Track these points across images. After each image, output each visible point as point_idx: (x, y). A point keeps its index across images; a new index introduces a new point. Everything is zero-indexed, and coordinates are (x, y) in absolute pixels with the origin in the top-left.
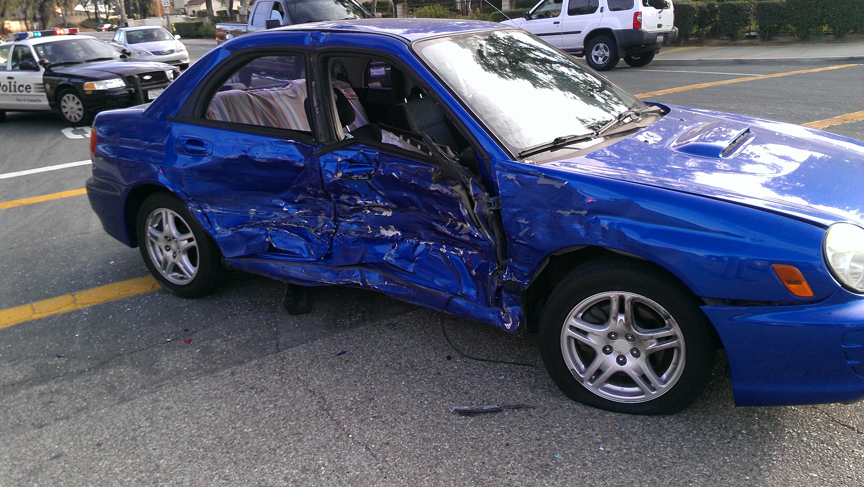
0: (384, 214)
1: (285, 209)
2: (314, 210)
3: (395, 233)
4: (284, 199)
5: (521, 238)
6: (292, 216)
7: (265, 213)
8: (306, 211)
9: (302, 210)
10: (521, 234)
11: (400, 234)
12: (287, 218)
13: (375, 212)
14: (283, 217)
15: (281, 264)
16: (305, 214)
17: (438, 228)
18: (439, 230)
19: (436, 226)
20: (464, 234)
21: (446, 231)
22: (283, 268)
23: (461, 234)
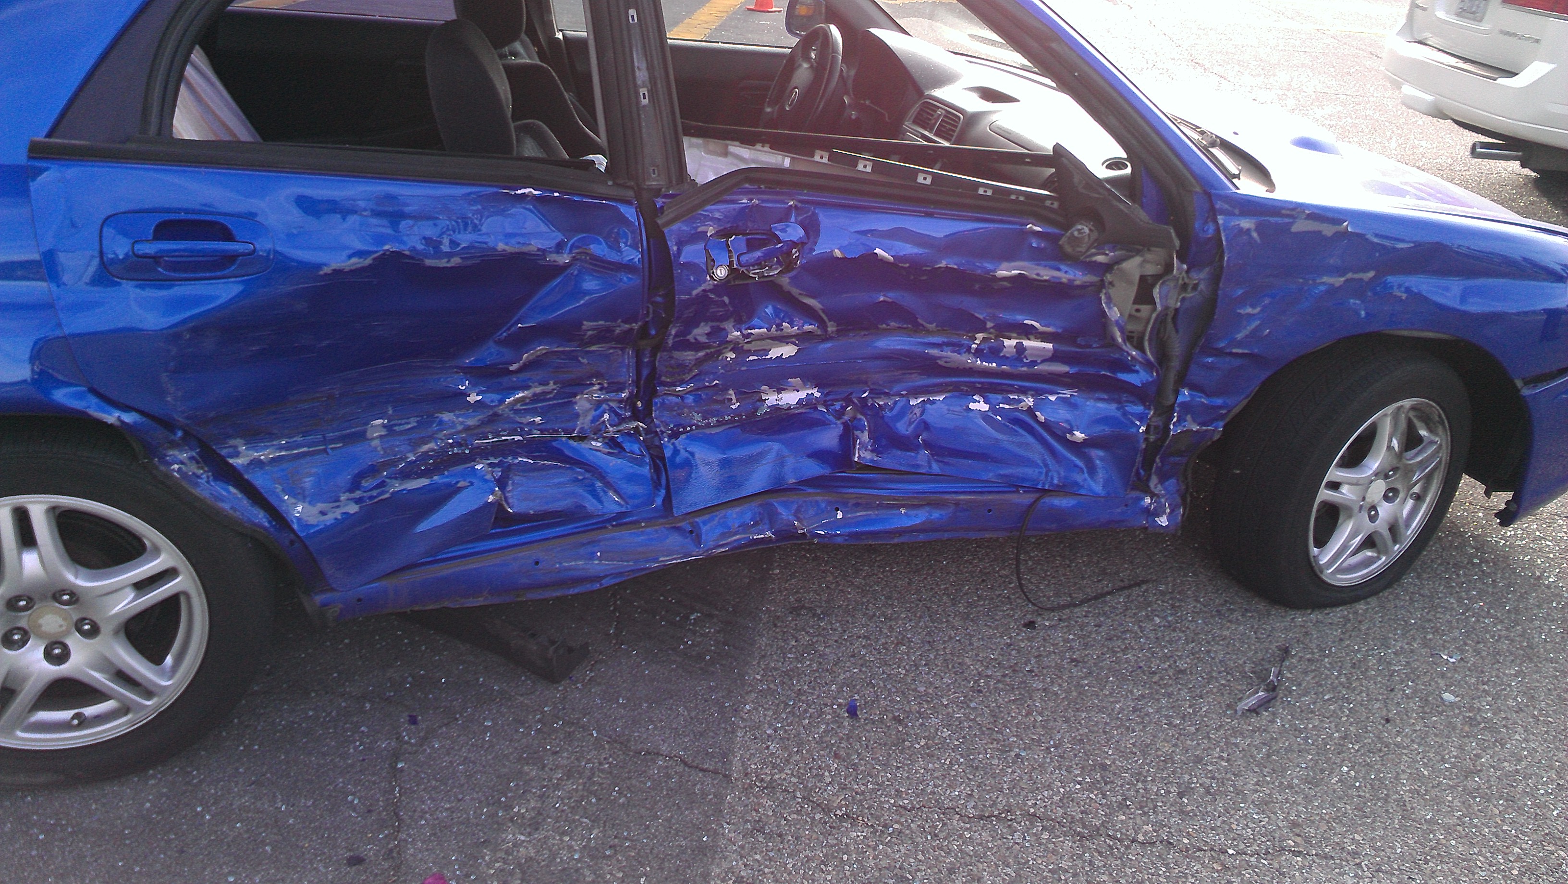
0: (774, 353)
1: (473, 398)
2: (565, 384)
3: (802, 394)
4: (469, 372)
5: (1240, 344)
6: (496, 415)
7: (413, 423)
8: (539, 390)
9: (527, 388)
10: (1239, 336)
11: (818, 395)
12: (483, 423)
13: (749, 353)
14: (471, 422)
15: (526, 555)
16: (536, 398)
17: (948, 360)
18: (948, 365)
19: (940, 358)
20: (1043, 361)
21: (979, 362)
22: (537, 563)
23: (1034, 363)
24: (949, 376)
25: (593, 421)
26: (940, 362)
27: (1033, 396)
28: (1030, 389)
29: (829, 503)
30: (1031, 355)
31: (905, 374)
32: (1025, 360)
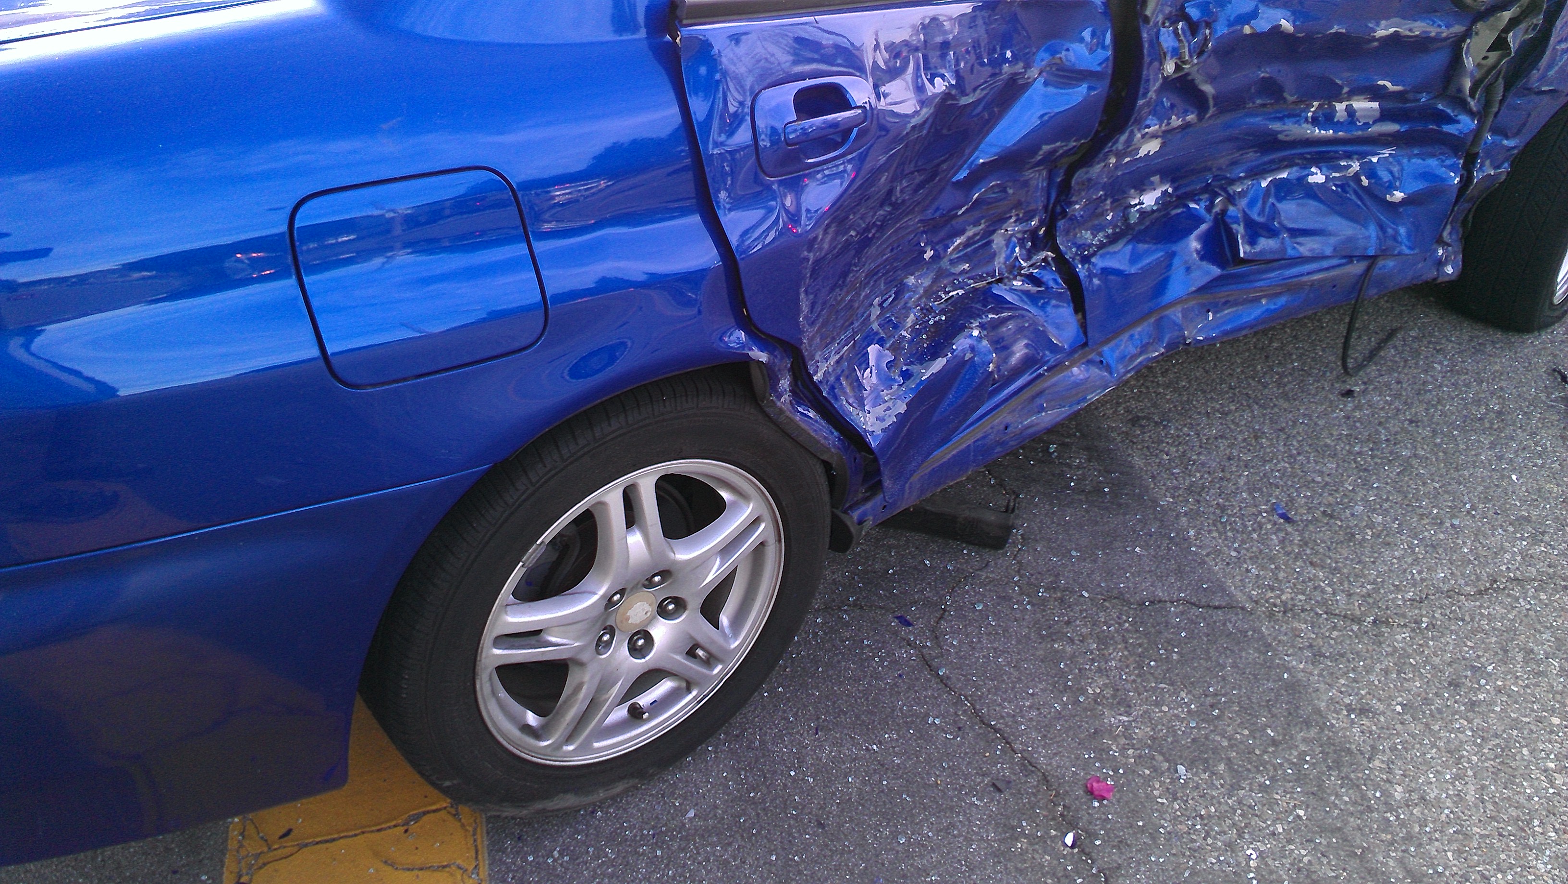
0: (1144, 151)
1: (928, 254)
2: (989, 222)
3: (1159, 193)
6: (942, 269)
8: (972, 232)
11: (1170, 190)
15: (997, 420)
16: (968, 243)
17: (1288, 133)
18: (1288, 139)
19: (1280, 132)
20: (1375, 122)
21: (1317, 131)
22: (1006, 428)
23: (1367, 125)
24: (1285, 149)
25: (1008, 258)
26: (1280, 137)
27: (1358, 160)
28: (1356, 153)
29: (1202, 305)
30: (1364, 117)
31: (1242, 155)
32: (1358, 124)
